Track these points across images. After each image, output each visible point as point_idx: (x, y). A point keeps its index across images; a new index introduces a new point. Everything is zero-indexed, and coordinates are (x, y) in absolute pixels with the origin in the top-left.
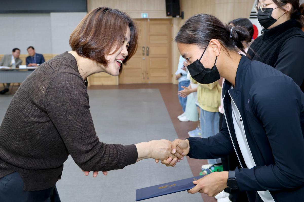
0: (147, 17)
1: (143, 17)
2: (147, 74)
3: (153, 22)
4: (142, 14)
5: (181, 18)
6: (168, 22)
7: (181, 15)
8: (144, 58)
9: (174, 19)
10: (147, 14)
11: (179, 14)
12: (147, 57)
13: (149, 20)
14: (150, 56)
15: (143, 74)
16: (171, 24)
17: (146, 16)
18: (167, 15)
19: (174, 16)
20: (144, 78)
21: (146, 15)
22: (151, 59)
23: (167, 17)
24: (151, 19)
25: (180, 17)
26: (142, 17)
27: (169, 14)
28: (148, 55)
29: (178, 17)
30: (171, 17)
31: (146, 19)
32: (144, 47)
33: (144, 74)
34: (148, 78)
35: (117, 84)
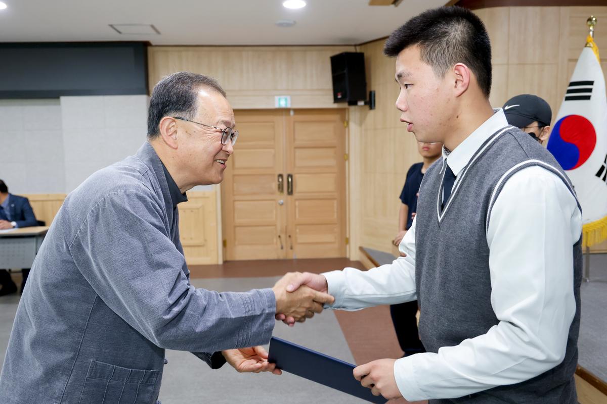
0: (289, 106)
1: (280, 105)
2: (290, 236)
3: (300, 117)
4: (277, 98)
5: (367, 107)
6: (336, 117)
7: (368, 99)
8: (282, 201)
9: (352, 108)
10: (289, 98)
11: (363, 98)
12: (289, 197)
13: (292, 113)
14: (296, 195)
15: (279, 237)
16: (345, 121)
17: (286, 104)
18: (336, 100)
19: (353, 103)
20: (282, 248)
21: (286, 100)
22: (297, 203)
23: (336, 106)
24: (298, 111)
25: (366, 103)
26: (277, 106)
27: (339, 97)
28: (290, 193)
29: (361, 103)
30: (345, 105)
31: (284, 111)
32: (281, 176)
33: (283, 236)
34: (292, 248)
35: (221, 262)
